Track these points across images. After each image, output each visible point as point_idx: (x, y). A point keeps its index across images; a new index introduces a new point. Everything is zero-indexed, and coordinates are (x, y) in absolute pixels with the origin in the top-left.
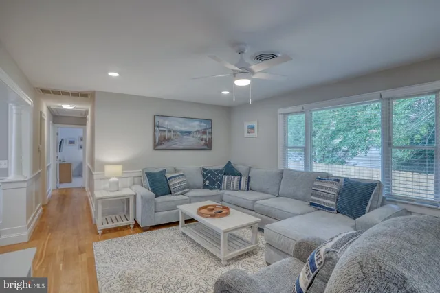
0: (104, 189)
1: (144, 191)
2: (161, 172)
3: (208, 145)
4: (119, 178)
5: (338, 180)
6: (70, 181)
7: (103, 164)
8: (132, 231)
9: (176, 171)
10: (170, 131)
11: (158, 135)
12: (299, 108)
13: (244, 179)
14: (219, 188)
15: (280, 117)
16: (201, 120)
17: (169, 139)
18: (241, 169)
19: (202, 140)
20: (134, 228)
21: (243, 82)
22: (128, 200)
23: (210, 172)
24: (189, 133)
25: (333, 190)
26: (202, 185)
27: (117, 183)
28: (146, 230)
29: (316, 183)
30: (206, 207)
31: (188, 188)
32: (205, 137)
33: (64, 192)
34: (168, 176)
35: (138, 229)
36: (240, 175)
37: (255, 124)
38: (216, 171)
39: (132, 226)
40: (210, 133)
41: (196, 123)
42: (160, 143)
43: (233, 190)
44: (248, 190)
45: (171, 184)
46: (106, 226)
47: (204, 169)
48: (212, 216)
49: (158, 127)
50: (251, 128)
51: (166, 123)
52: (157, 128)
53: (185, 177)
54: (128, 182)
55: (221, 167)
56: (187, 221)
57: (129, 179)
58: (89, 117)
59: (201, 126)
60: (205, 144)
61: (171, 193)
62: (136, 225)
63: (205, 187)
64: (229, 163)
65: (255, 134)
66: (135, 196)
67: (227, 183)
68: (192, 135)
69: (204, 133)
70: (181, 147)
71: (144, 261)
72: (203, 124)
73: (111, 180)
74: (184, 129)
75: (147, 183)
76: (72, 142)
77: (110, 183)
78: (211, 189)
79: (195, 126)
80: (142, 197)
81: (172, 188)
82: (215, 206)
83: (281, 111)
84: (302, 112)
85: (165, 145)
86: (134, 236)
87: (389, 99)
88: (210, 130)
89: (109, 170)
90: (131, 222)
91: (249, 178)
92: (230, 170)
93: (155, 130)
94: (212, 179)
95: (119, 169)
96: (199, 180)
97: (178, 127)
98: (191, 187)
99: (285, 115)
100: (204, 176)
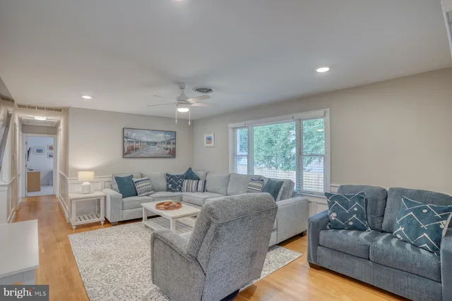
0: (78, 192)
1: (113, 193)
2: (129, 177)
3: (173, 154)
4: (91, 182)
5: (262, 180)
6: (39, 190)
7: (77, 171)
8: (102, 226)
9: (142, 176)
10: (137, 142)
11: (127, 145)
12: (242, 124)
13: (201, 182)
14: (180, 190)
15: (230, 131)
16: (166, 132)
17: (137, 149)
18: (200, 174)
19: (167, 149)
20: (104, 224)
21: (183, 110)
22: (99, 200)
23: (172, 177)
24: (155, 143)
25: (259, 188)
26: (165, 188)
27: (89, 187)
28: (114, 224)
29: (250, 183)
30: (163, 203)
31: (152, 190)
32: (169, 146)
33: (34, 200)
34: (135, 180)
35: (107, 224)
36: (199, 179)
37: (212, 135)
38: (178, 176)
39: (102, 223)
40: (174, 144)
41: (161, 135)
42: (129, 152)
43: (192, 191)
44: (204, 191)
45: (137, 187)
46: (79, 223)
47: (167, 175)
48: (166, 209)
49: (126, 138)
50: (209, 139)
51: (134, 135)
52: (126, 140)
53: (150, 181)
54: (99, 186)
55: (183, 173)
56: (149, 218)
57: (100, 184)
58: (61, 127)
59: (166, 137)
60: (170, 153)
61: (137, 195)
62: (107, 222)
63: (168, 190)
64: (190, 169)
65: (212, 144)
66: (105, 197)
67: (187, 187)
68: (158, 144)
69: (169, 143)
70: (147, 156)
71: (111, 244)
72: (167, 135)
73: (83, 184)
74: (150, 140)
75: (116, 186)
76: (39, 151)
77: (83, 187)
78: (174, 191)
79: (160, 137)
80: (111, 198)
81: (138, 190)
82: (171, 203)
83: (231, 125)
84: (245, 127)
85: (134, 154)
86: (103, 229)
87: (300, 120)
88: (174, 141)
89: (81, 175)
90: (102, 219)
91: (205, 181)
92: (190, 175)
93: (124, 141)
94: (174, 183)
95: (91, 175)
96: (163, 184)
97: (145, 139)
98: (156, 191)
99: (235, 129)
100: (168, 180)
